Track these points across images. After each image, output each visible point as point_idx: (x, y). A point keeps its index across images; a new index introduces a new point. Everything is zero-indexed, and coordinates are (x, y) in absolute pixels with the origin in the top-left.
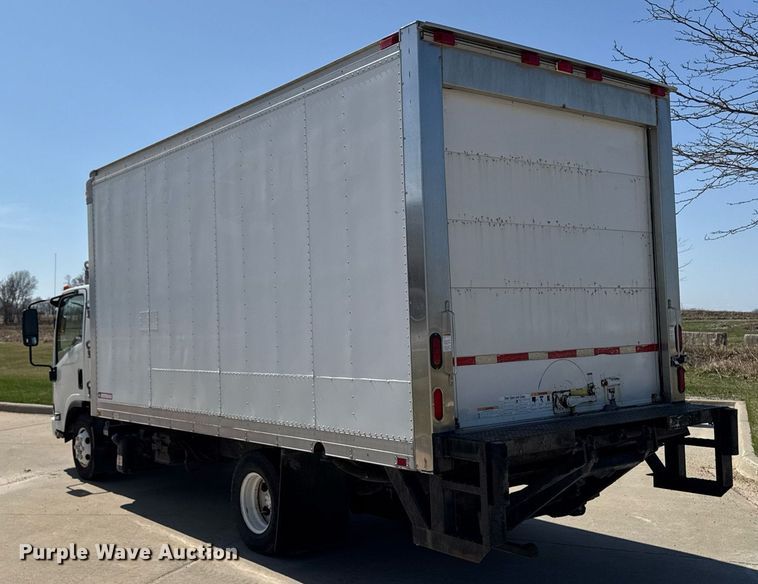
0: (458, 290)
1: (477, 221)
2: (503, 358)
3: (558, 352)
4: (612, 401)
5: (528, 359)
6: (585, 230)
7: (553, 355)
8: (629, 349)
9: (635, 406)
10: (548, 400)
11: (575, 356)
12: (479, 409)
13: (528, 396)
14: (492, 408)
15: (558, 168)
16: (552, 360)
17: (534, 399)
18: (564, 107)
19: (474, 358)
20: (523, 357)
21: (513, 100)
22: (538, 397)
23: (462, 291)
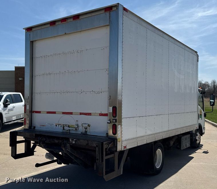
0: (37, 93)
1: (43, 74)
2: (48, 113)
3: (66, 112)
4: (86, 132)
5: (55, 113)
6: (79, 72)
7: (64, 113)
8: (96, 114)
9: (97, 136)
10: (61, 127)
11: (72, 114)
12: (40, 125)
13: (55, 124)
14: (44, 126)
15: (69, 53)
16: (64, 115)
17: (56, 126)
18: (65, 34)
19: (40, 112)
20: (54, 113)
21: (55, 37)
22: (57, 125)
23: (38, 94)
